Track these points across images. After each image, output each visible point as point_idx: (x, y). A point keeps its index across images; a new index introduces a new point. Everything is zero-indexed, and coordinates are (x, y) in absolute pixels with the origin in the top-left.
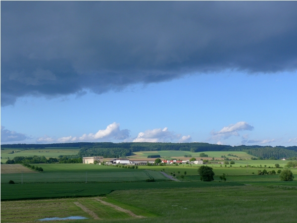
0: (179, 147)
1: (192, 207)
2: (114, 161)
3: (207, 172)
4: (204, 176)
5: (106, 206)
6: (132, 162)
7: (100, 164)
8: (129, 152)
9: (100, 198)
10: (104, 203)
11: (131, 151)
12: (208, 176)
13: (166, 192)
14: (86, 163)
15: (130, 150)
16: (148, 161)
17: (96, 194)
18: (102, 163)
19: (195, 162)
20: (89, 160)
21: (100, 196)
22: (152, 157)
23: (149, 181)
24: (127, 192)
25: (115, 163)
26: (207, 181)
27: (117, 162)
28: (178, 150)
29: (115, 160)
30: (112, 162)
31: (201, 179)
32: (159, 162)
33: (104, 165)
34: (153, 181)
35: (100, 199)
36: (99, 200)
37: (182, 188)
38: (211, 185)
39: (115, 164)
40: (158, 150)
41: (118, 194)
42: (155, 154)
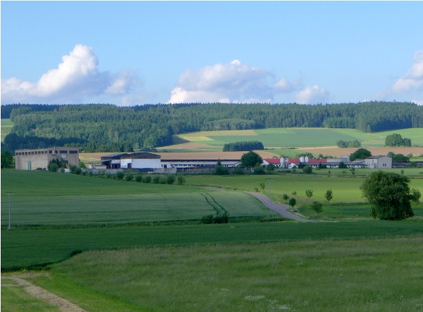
0: (322, 119)
1: (306, 303)
2: (114, 162)
3: (391, 192)
4: (381, 203)
5: (35, 300)
6: (169, 165)
7: (67, 170)
8: (164, 132)
9: (26, 274)
10: (34, 291)
11: (171, 131)
12: (394, 202)
13: (245, 255)
14: (25, 167)
15: (170, 129)
16: (219, 161)
17: (19, 265)
18: (73, 169)
19: (367, 161)
20: (33, 157)
21: (30, 268)
22: (237, 147)
23: (209, 220)
24: (122, 256)
25: (117, 166)
26: (392, 219)
27: (124, 163)
28: (318, 124)
29: (118, 157)
30: (107, 164)
31: (374, 214)
32: (253, 164)
33: (79, 172)
34: (224, 220)
35: (28, 279)
36: (22, 282)
37: (303, 243)
38: (400, 231)
39: (114, 171)
40: (257, 126)
41: (91, 263)
42: (248, 140)
